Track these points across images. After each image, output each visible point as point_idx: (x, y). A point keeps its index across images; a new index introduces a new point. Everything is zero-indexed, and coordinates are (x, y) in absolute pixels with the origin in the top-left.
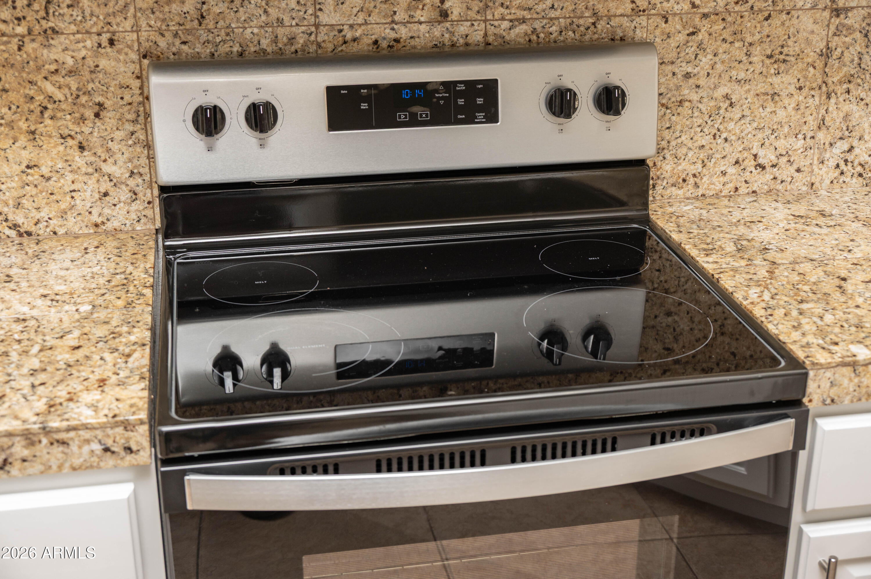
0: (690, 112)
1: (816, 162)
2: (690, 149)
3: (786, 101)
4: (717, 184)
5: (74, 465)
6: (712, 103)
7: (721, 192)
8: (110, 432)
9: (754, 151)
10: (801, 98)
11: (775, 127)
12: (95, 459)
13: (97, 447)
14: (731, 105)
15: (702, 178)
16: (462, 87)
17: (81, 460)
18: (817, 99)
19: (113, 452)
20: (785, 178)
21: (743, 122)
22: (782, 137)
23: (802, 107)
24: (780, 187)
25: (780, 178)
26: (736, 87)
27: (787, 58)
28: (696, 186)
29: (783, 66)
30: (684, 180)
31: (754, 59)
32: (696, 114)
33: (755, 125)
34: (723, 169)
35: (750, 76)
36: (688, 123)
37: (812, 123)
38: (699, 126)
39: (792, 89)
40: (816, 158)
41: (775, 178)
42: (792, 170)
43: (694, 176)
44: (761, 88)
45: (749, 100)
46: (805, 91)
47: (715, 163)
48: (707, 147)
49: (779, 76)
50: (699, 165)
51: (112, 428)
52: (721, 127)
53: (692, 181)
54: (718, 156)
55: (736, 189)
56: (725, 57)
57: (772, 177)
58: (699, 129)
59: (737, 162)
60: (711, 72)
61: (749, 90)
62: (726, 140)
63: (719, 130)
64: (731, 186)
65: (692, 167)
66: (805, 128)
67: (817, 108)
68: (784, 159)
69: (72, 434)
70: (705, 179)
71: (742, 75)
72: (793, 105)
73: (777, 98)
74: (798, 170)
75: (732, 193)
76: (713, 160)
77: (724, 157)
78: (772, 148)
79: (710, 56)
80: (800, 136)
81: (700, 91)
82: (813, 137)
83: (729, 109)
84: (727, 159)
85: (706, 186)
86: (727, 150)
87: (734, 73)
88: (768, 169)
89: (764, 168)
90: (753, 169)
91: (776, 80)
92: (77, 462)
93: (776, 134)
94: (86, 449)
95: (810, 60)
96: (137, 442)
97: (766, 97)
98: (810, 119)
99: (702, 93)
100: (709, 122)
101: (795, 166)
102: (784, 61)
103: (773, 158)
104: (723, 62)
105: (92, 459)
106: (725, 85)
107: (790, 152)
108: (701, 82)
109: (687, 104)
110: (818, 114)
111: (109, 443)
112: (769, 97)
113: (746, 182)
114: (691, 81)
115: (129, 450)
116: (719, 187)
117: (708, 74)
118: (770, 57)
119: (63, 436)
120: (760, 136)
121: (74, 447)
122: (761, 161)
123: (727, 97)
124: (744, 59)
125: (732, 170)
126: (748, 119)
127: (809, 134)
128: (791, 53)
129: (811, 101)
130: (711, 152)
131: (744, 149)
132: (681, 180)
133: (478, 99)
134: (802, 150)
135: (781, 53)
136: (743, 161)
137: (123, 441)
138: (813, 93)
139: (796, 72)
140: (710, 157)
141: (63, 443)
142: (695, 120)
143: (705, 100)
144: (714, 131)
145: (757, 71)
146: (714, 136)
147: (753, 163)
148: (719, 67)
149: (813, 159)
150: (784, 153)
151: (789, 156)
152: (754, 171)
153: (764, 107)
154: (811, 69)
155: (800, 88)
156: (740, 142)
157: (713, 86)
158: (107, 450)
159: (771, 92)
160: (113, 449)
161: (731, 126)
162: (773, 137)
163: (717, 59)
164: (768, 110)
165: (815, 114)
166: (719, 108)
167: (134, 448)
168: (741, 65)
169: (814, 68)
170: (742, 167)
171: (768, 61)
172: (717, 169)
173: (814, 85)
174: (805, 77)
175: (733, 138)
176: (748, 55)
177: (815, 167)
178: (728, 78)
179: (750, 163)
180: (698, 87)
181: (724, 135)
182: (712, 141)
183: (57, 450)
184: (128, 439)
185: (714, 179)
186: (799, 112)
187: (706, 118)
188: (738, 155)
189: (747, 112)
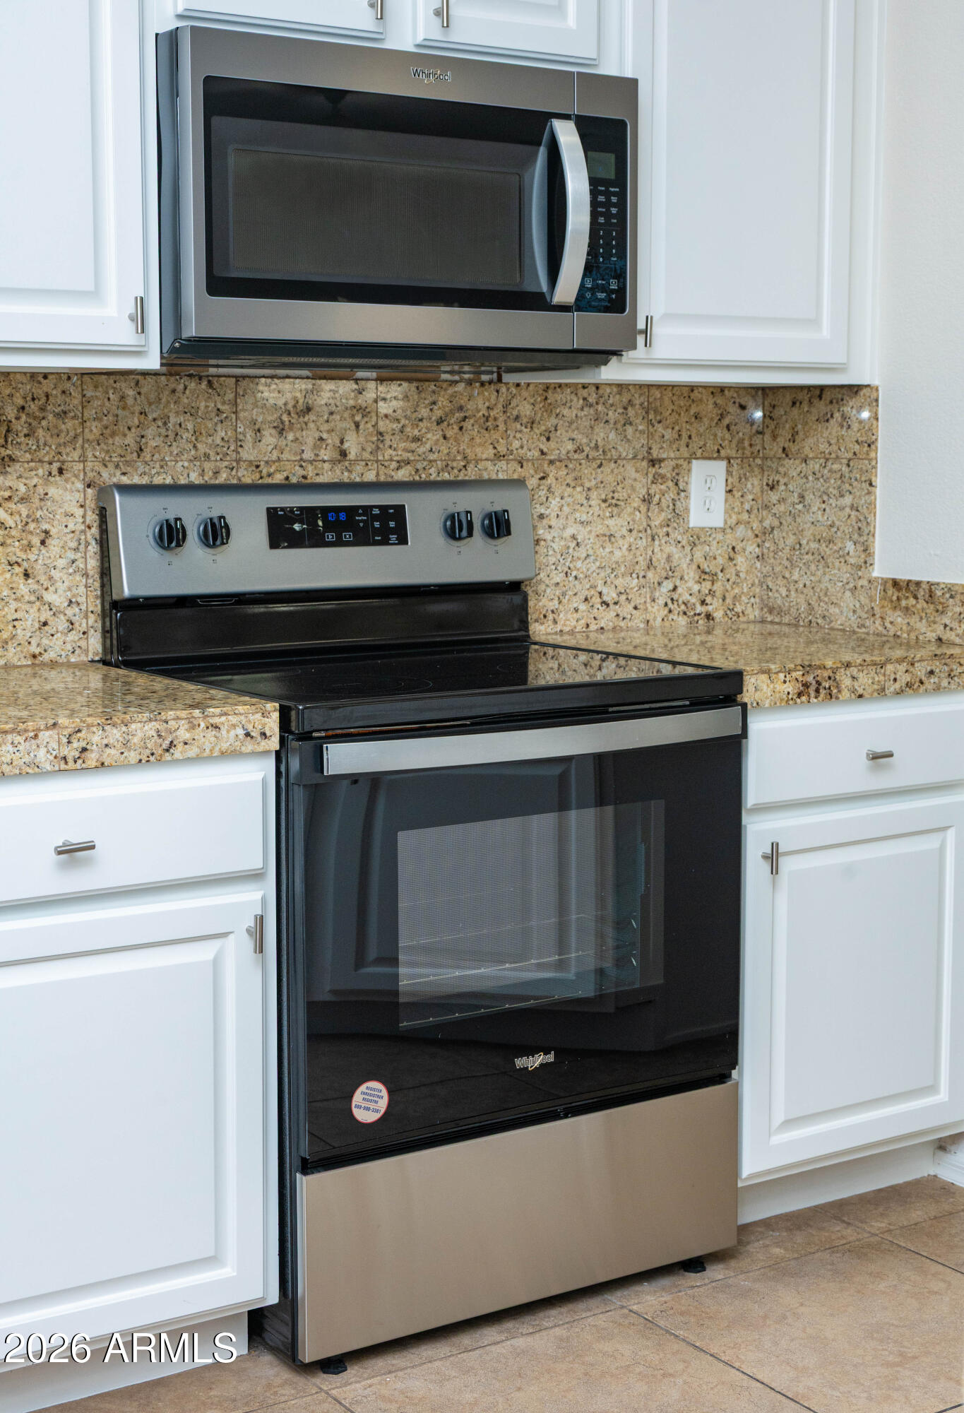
0: (545, 550)
1: (648, 600)
2: (547, 586)
3: (621, 542)
4: (572, 620)
5: (223, 749)
6: (563, 543)
7: (575, 627)
8: (251, 717)
9: (599, 589)
10: (632, 540)
11: (614, 566)
12: (238, 743)
13: (241, 732)
14: (578, 544)
15: (559, 615)
16: (376, 511)
17: (228, 744)
18: (644, 540)
19: (252, 737)
20: (625, 615)
21: (588, 561)
22: (620, 576)
23: (633, 548)
24: (622, 624)
25: (621, 615)
26: (580, 527)
27: (618, 503)
28: (555, 622)
29: (615, 510)
30: (545, 616)
31: (592, 503)
32: (551, 553)
33: (598, 564)
34: (575, 605)
35: (590, 519)
36: (544, 561)
37: (643, 564)
38: (554, 564)
39: (624, 531)
40: (648, 596)
41: (618, 615)
42: (630, 607)
43: (553, 612)
44: (600, 529)
45: (591, 540)
46: (635, 532)
47: (569, 600)
48: (561, 585)
49: (613, 519)
50: (556, 602)
51: (253, 714)
52: (571, 566)
53: (551, 616)
54: (570, 593)
55: (588, 626)
56: (570, 500)
57: (615, 614)
58: (553, 567)
59: (586, 599)
60: (559, 513)
61: (590, 532)
62: (576, 578)
63: (569, 568)
64: (583, 622)
65: (551, 604)
66: (637, 567)
67: (645, 548)
68: (623, 597)
69: (223, 718)
70: (561, 615)
71: (584, 518)
72: (626, 546)
73: (613, 539)
74: (636, 608)
75: (584, 629)
76: (567, 597)
77: (575, 594)
78: (613, 586)
79: (558, 499)
80: (634, 575)
81: (552, 531)
82: (644, 577)
83: (577, 548)
84: (577, 596)
85: (562, 622)
86: (577, 587)
87: (578, 515)
88: (611, 606)
89: (608, 605)
90: (599, 606)
91: (611, 522)
92: (225, 746)
93: (615, 573)
94: (232, 733)
95: (636, 505)
96: (271, 728)
97: (604, 538)
98: (640, 559)
99: (554, 533)
100: (561, 560)
101: (633, 604)
102: (616, 505)
103: (614, 595)
104: (568, 505)
105: (236, 744)
106: (572, 526)
107: (628, 591)
108: (553, 523)
109: (542, 543)
110: (646, 554)
111: (250, 728)
112: (607, 538)
113: (595, 618)
114: (545, 522)
115: (264, 735)
116: (574, 623)
117: (558, 516)
118: (605, 501)
119: (216, 720)
120: (602, 574)
121: (224, 731)
122: (605, 598)
123: (574, 537)
124: (585, 502)
125: (583, 607)
126: (592, 558)
127: (642, 574)
128: (621, 498)
129: (640, 542)
130: (564, 589)
131: (591, 587)
132: (542, 616)
133: (391, 523)
134: (636, 589)
135: (613, 498)
136: (591, 598)
137: (260, 727)
138: (640, 535)
139: (626, 516)
140: (564, 594)
141: (217, 727)
142: (550, 558)
143: (557, 540)
144: (566, 569)
145: (596, 514)
146: (566, 573)
147: (599, 600)
148: (565, 509)
149: (646, 597)
150: (623, 591)
151: (627, 594)
152: (600, 608)
153: (604, 548)
154: (637, 513)
155: (631, 531)
156: (587, 580)
157: (562, 527)
158: (248, 735)
159: (608, 534)
160: (252, 734)
161: (579, 564)
162: (613, 575)
163: (563, 502)
164: (607, 550)
165: (644, 555)
166: (568, 548)
167: (268, 734)
168: (583, 508)
169: (640, 512)
170: (591, 604)
171: (604, 505)
172: (570, 606)
173: (641, 528)
174: (634, 520)
175: (581, 576)
176: (588, 499)
177: (648, 605)
178: (573, 520)
179: (597, 600)
180: (550, 527)
181: (574, 573)
182: (565, 578)
183: (211, 733)
184: (264, 725)
185: (569, 616)
186: (632, 553)
187: (559, 556)
188: (587, 592)
189: (591, 552)
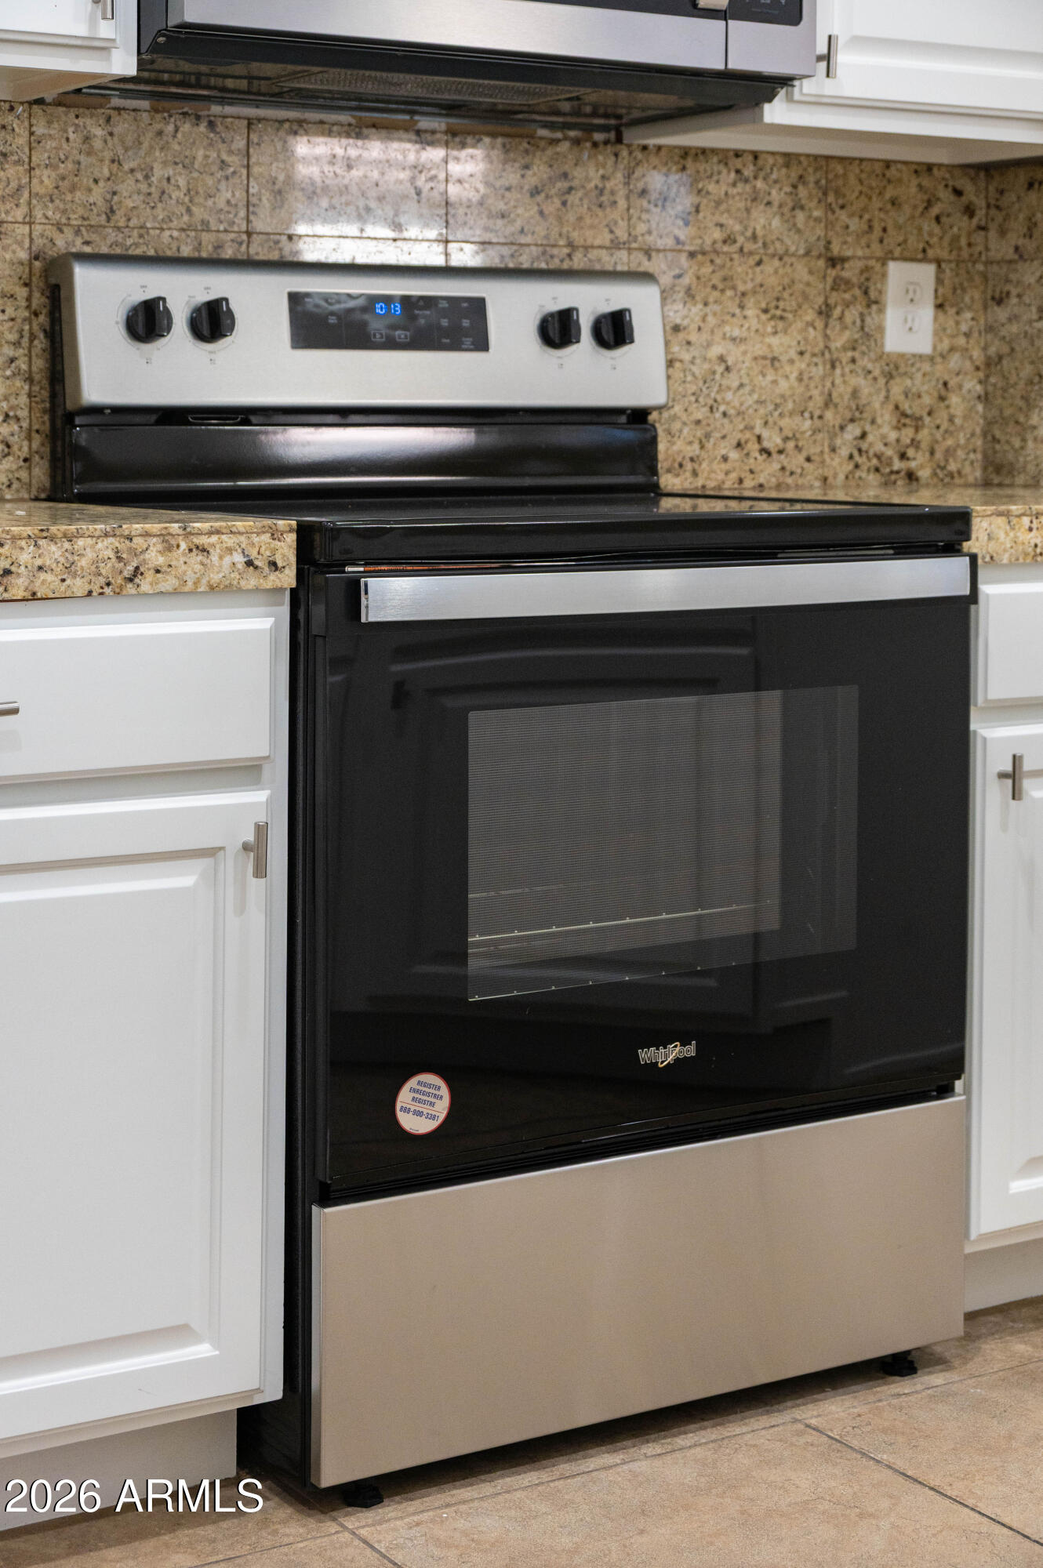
0: (682, 375)
1: (826, 450)
2: (685, 424)
3: (788, 368)
4: (718, 472)
5: (212, 582)
6: (706, 366)
7: (723, 482)
8: (255, 539)
9: (757, 431)
10: (803, 366)
11: (778, 401)
12: (235, 575)
13: (239, 559)
14: (728, 369)
15: (700, 464)
16: (444, 304)
17: (221, 575)
18: (821, 367)
19: (256, 568)
20: (794, 469)
21: (741, 391)
22: (787, 414)
23: (805, 377)
24: (789, 480)
25: (788, 468)
26: (731, 346)
27: (786, 315)
28: (695, 474)
29: (780, 325)
30: (681, 465)
31: (749, 313)
32: (689, 378)
33: (755, 396)
34: (723, 452)
35: (745, 334)
36: (680, 389)
37: (819, 400)
38: (694, 394)
39: (793, 354)
40: (826, 444)
41: (783, 469)
42: (801, 458)
43: (692, 460)
44: (759, 350)
45: (747, 364)
46: (807, 356)
47: (715, 444)
48: (704, 423)
49: (778, 337)
50: (696, 446)
51: (258, 534)
52: (719, 398)
53: (689, 466)
54: (718, 435)
55: (741, 481)
56: (716, 308)
57: (779, 466)
58: (693, 399)
59: (739, 445)
60: (702, 325)
61: (745, 353)
62: (725, 414)
63: (715, 401)
64: (734, 476)
65: (689, 448)
66: (811, 404)
67: (823, 378)
68: (791, 445)
69: (214, 539)
70: (704, 465)
71: (736, 333)
72: (795, 375)
73: (777, 364)
74: (808, 460)
75: (736, 486)
76: (712, 440)
77: (724, 437)
78: (777, 428)
79: (700, 306)
80: (807, 415)
81: (692, 349)
82: (820, 417)
83: (726, 374)
84: (726, 440)
85: (705, 474)
86: (727, 426)
87: (727, 328)
88: (775, 456)
89: (769, 454)
90: (757, 454)
91: (774, 341)
92: (216, 578)
93: (780, 410)
94: (227, 560)
95: (809, 318)
96: (284, 556)
97: (764, 362)
98: (815, 393)
99: (695, 352)
100: (704, 389)
101: (804, 454)
102: (782, 318)
103: (779, 441)
104: (715, 314)
105: (232, 575)
106: (719, 343)
107: (798, 436)
108: (693, 337)
109: (677, 365)
110: (824, 386)
111: (253, 554)
112: (768, 362)
113: (752, 472)
114: (681, 335)
115: (273, 565)
116: (721, 476)
117: (700, 329)
118: (766, 311)
119: (203, 540)
120: (762, 411)
121: (214, 558)
122: (766, 444)
123: (722, 359)
124: (737, 311)
125: (734, 455)
126: (747, 389)
127: (817, 413)
128: (788, 308)
129: (814, 369)
130: (709, 429)
131: (746, 428)
132: (676, 465)
133: (464, 321)
134: (809, 433)
135: (777, 307)
136: (746, 442)
137: (268, 553)
138: (815, 360)
139: (795, 334)
140: (708, 436)
141: (204, 550)
142: (688, 385)
143: (698, 361)
144: (710, 402)
145: (753, 328)
146: (711, 408)
147: (757, 447)
148: (710, 318)
149: (823, 445)
150: (790, 435)
151: (797, 440)
152: (759, 457)
153: (764, 376)
154: (811, 330)
155: (801, 353)
156: (740, 418)
157: (705, 344)
158: (249, 563)
159: (770, 356)
160: (256, 563)
161: (729, 396)
162: (776, 414)
163: (708, 310)
164: (770, 377)
165: (820, 387)
166: (714, 373)
167: (280, 564)
168: (735, 320)
169: (815, 328)
170: (745, 452)
171: (764, 317)
172: (717, 452)
173: (816, 350)
174: (806, 339)
175: (732, 412)
176: (742, 307)
177: (826, 457)
178: (720, 334)
179: (753, 447)
180: (689, 343)
181: (722, 408)
182: (709, 414)
183: (196, 558)
184: (274, 551)
185: (715, 466)
186: (803, 384)
187: (701, 383)
188: (739, 436)
189: (746, 380)
